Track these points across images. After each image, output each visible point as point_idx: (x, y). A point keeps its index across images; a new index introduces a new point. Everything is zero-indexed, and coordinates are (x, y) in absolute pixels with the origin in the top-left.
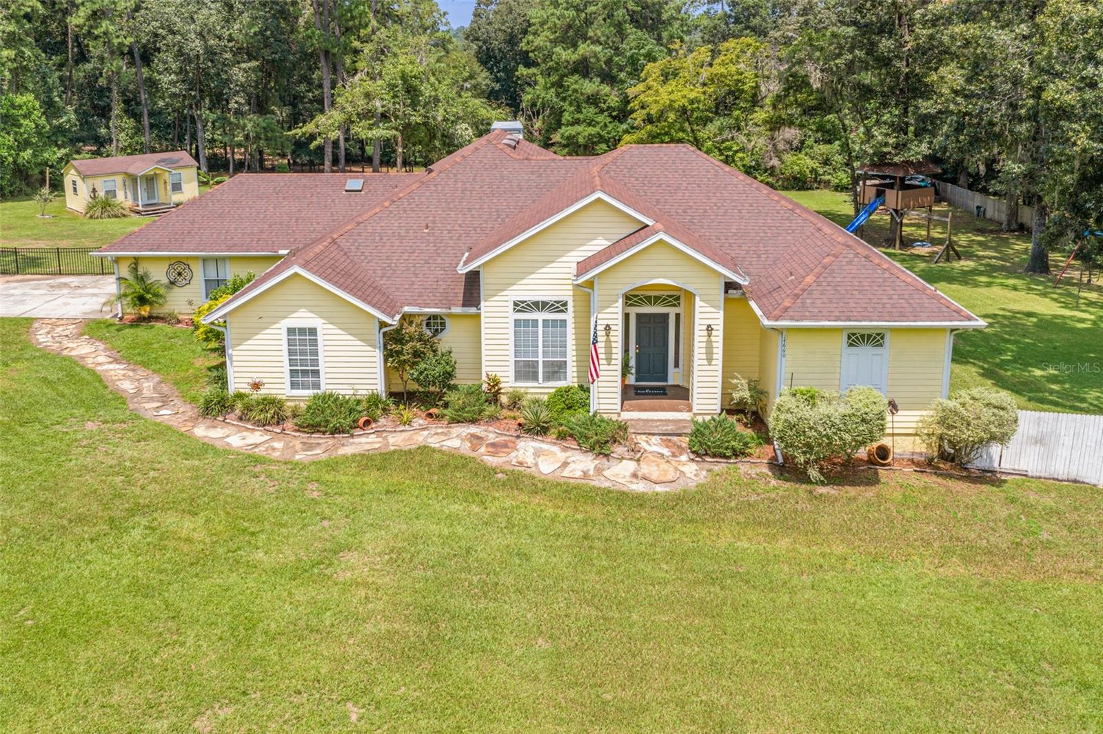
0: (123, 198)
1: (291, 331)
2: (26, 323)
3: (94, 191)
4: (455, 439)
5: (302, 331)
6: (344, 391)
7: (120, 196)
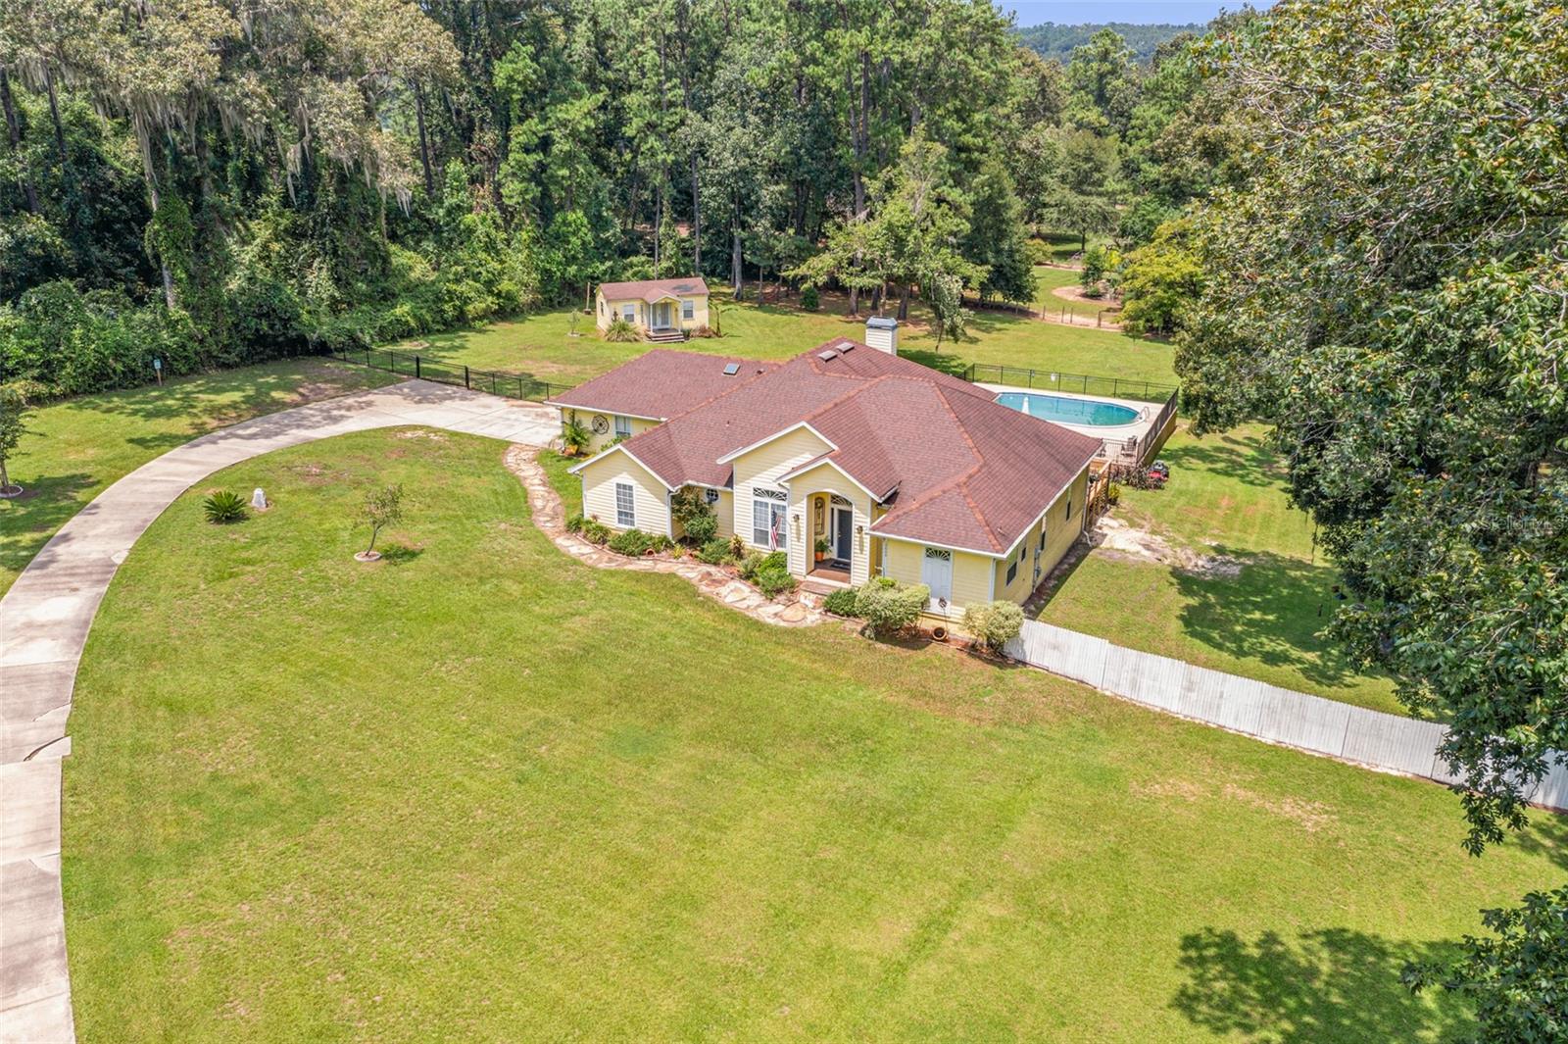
0: (640, 324)
1: (618, 486)
2: (504, 445)
3: (615, 314)
4: (695, 573)
5: (625, 486)
6: (644, 531)
7: (637, 318)
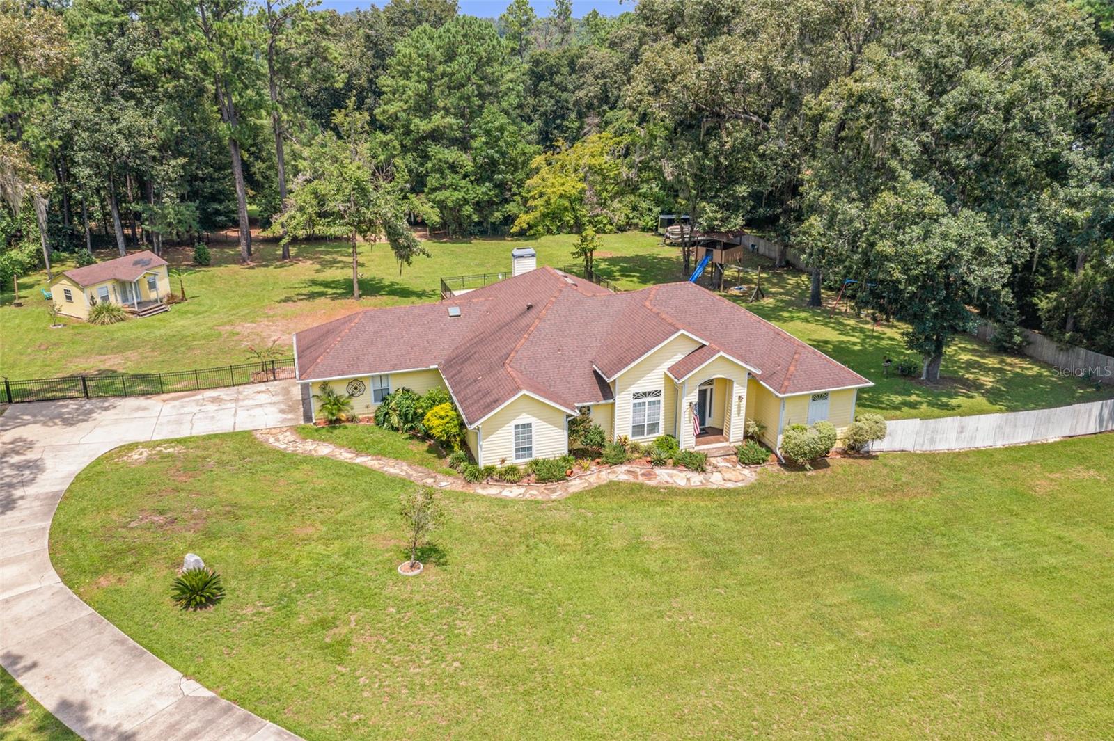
0: (115, 301)
1: (517, 427)
2: (247, 436)
3: (92, 298)
4: (620, 474)
5: (523, 426)
7: (112, 298)
